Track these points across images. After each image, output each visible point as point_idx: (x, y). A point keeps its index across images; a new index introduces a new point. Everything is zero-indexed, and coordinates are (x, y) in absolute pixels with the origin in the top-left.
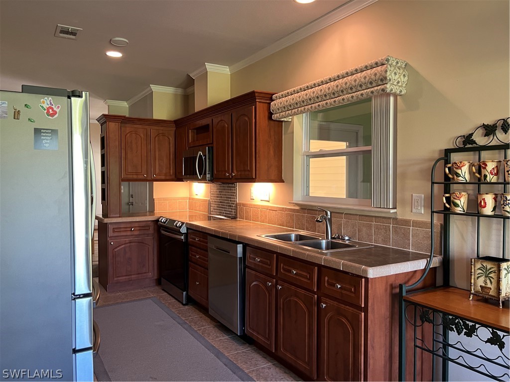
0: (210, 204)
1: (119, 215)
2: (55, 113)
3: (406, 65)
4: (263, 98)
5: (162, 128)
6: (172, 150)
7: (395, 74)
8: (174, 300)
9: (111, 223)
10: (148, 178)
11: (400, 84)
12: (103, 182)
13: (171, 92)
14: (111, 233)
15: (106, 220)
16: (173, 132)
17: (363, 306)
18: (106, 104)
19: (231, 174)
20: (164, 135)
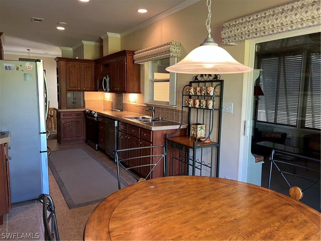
0: (112, 103)
1: (66, 108)
2: (31, 68)
3: (180, 44)
4: (130, 53)
5: (88, 64)
6: (93, 75)
7: (174, 48)
8: (92, 149)
9: (62, 112)
10: (81, 90)
11: (177, 53)
12: (58, 91)
13: (93, 44)
14: (62, 117)
15: (59, 110)
16: (94, 66)
17: (151, 141)
18: (60, 49)
19: (117, 89)
20: (89, 67)
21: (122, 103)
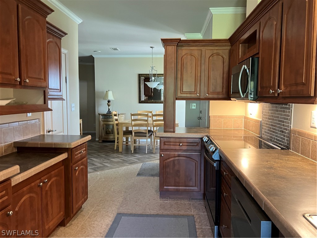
0: (261, 125)
1: (173, 130)
5: (216, 48)
9: (162, 137)
10: (201, 97)
13: (231, 13)
14: (162, 146)
16: (228, 51)
19: (276, 91)
20: (218, 54)
21: (286, 129)
